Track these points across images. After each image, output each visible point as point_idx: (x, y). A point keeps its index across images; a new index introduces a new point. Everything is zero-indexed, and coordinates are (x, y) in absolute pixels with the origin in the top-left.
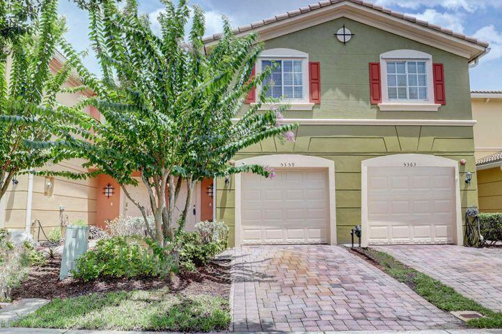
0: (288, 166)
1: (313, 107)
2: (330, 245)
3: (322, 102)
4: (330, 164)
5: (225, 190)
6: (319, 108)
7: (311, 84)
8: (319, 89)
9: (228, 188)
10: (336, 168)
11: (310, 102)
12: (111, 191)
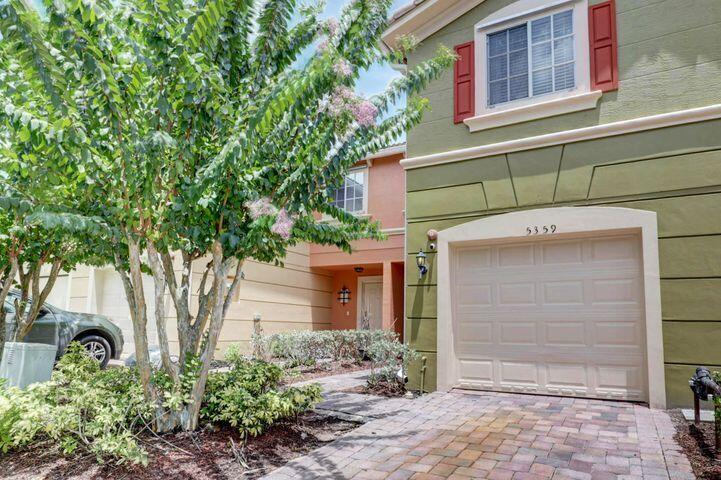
0: (541, 232)
1: (600, 101)
2: (648, 406)
3: (621, 85)
4: (646, 220)
5: (420, 285)
6: (615, 99)
7: (594, 51)
8: (613, 63)
9: (426, 283)
10: (660, 228)
11: (592, 89)
12: (346, 296)
